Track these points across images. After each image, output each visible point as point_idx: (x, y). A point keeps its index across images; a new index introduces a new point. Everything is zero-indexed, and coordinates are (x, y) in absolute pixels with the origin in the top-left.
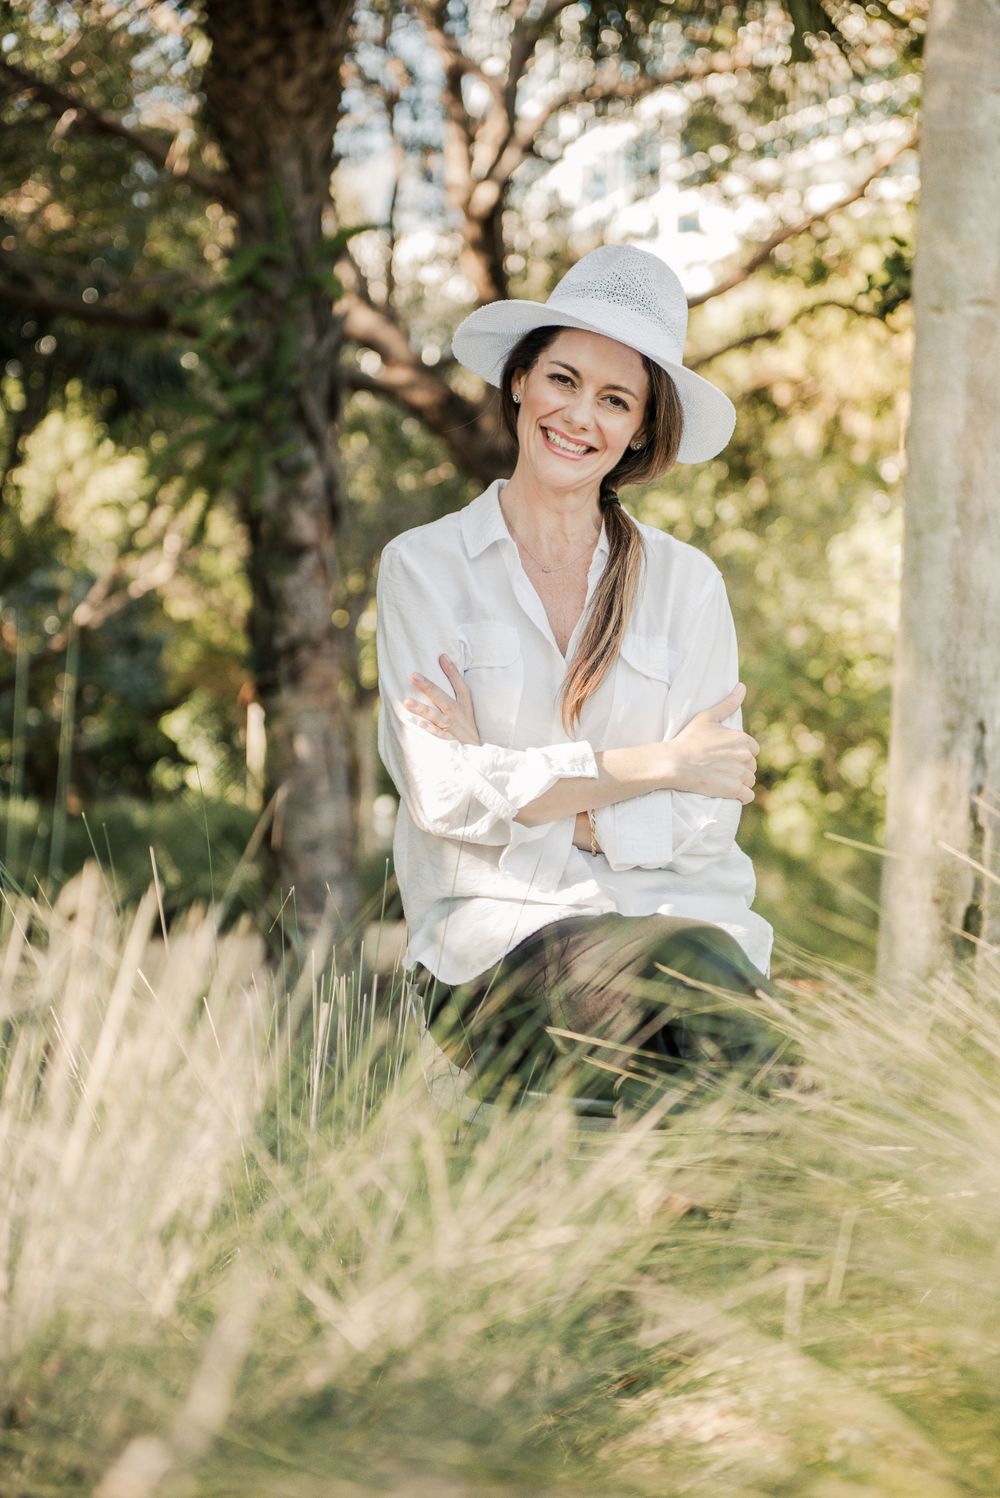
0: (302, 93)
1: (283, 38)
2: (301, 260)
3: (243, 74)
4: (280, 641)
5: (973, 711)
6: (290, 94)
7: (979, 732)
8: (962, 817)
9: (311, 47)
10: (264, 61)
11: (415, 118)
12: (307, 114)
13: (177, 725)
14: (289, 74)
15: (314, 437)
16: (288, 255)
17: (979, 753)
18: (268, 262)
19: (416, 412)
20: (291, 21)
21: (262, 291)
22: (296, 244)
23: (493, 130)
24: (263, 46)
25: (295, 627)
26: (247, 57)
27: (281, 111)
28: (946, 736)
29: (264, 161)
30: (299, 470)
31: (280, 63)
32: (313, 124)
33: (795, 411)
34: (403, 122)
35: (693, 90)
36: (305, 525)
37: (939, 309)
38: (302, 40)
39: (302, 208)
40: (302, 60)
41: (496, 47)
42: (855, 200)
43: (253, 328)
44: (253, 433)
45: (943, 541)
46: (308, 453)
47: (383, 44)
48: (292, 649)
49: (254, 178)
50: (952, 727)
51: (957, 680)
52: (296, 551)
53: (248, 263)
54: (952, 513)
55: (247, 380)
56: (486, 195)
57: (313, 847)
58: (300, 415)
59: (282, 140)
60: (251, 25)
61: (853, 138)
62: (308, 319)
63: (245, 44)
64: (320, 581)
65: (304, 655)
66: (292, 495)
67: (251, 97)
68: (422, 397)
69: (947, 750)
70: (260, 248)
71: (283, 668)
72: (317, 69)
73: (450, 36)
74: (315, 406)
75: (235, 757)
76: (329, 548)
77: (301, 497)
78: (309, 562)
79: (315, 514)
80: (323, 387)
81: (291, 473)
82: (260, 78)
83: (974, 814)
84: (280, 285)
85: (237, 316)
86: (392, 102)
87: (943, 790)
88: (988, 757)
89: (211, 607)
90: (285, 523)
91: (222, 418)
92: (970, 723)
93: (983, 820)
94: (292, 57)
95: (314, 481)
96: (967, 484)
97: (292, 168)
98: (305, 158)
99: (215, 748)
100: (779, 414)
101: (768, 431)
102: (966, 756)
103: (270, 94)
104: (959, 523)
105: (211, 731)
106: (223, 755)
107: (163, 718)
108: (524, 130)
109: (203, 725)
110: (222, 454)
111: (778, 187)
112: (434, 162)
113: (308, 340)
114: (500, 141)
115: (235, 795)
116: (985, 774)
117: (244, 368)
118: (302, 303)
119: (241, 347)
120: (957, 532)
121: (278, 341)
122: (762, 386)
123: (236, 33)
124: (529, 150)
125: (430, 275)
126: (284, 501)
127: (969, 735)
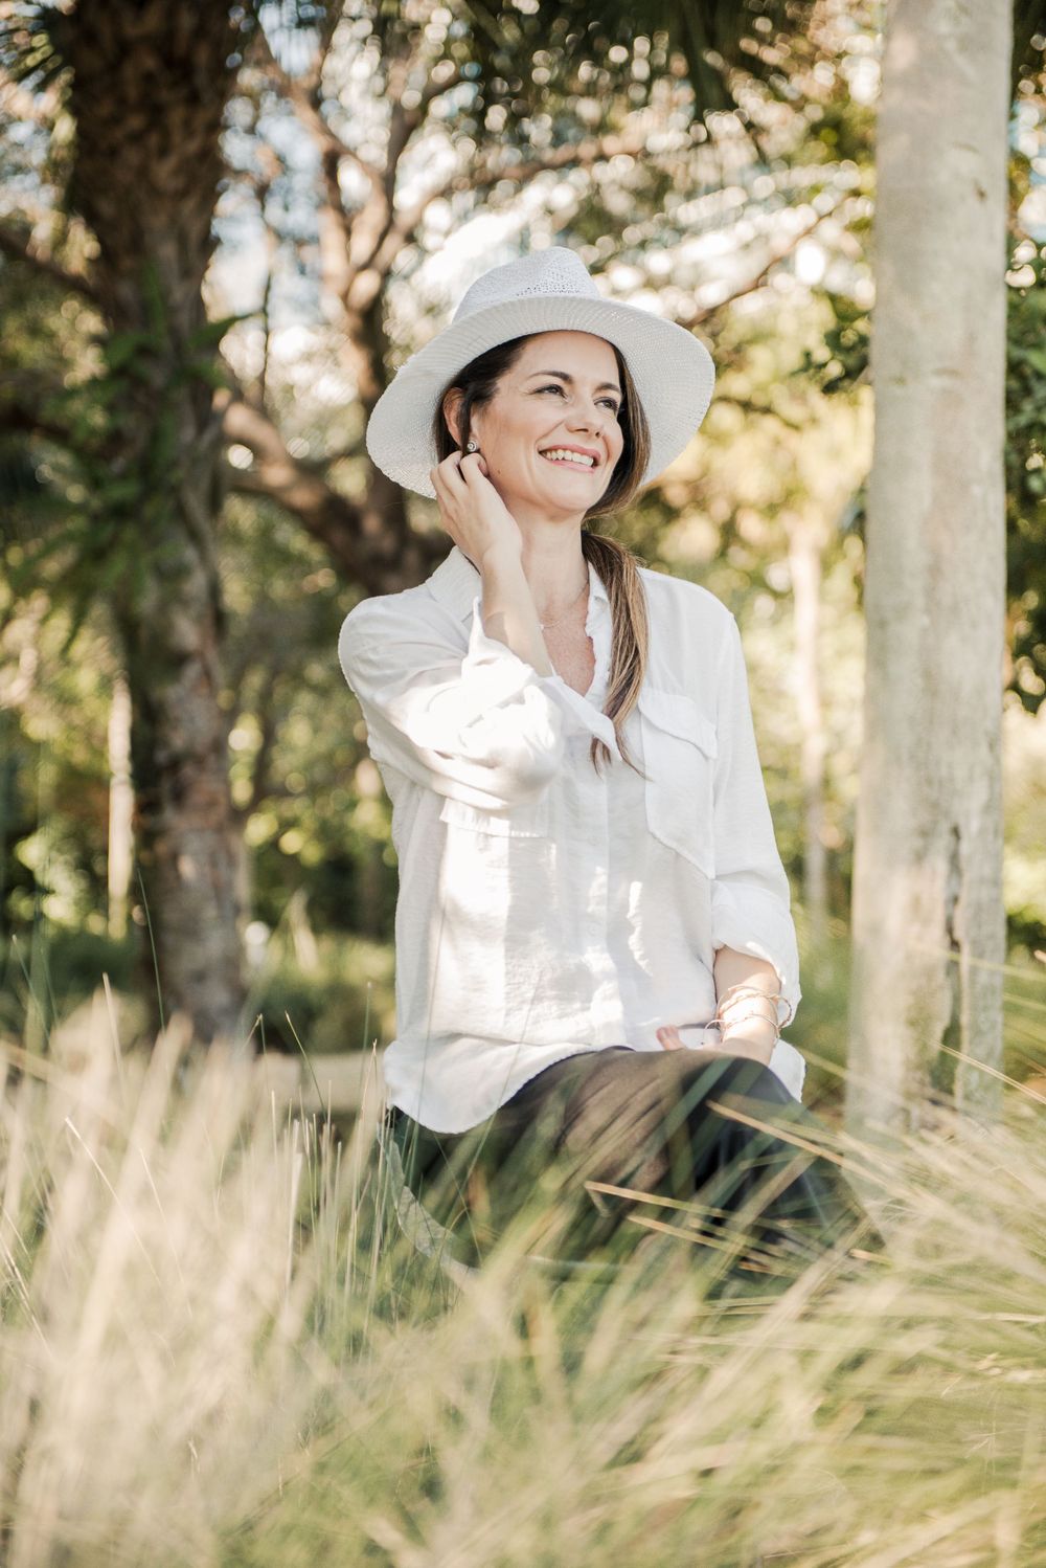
0: (177, 172)
1: (156, 114)
2: (179, 347)
3: (113, 153)
4: (161, 756)
5: (947, 814)
6: (165, 173)
7: (952, 839)
8: (937, 931)
9: (187, 124)
10: (137, 138)
11: (286, 208)
12: (183, 194)
13: (33, 852)
14: (164, 151)
15: (195, 537)
16: (166, 344)
17: (954, 860)
18: (144, 351)
19: (297, 514)
20: (165, 95)
21: (139, 382)
22: (174, 332)
23: (372, 218)
24: (135, 122)
25: (178, 740)
26: (119, 134)
27: (155, 192)
28: (918, 843)
29: (138, 245)
30: (179, 573)
31: (153, 140)
32: (189, 206)
33: (688, 511)
34: (274, 211)
35: (578, 177)
36: (188, 632)
37: (901, 381)
38: (176, 116)
39: (179, 294)
40: (177, 138)
41: (372, 132)
42: (750, 291)
43: (129, 422)
44: (130, 533)
45: (910, 632)
46: (190, 554)
47: (251, 130)
48: (175, 764)
49: (127, 263)
50: (925, 833)
51: (929, 782)
52: (177, 661)
53: (123, 351)
54: (919, 601)
55: (123, 477)
56: (366, 285)
57: (200, 977)
58: (181, 513)
59: (157, 221)
60: (122, 101)
61: (744, 230)
62: (188, 414)
63: (115, 120)
64: (204, 691)
65: (188, 771)
66: (173, 598)
67: (123, 175)
68: (303, 497)
69: (920, 857)
70: (133, 336)
71: (166, 786)
72: (193, 146)
73: (323, 121)
74: (195, 503)
75: (96, 885)
76: (212, 655)
77: (184, 602)
78: (192, 671)
79: (198, 620)
80: (205, 484)
81: (172, 575)
82: (132, 156)
83: (950, 930)
84: (157, 376)
85: (111, 409)
86: (262, 192)
87: (916, 904)
88: (963, 864)
89: (71, 727)
90: (168, 629)
91: (95, 518)
92: (944, 827)
93: (959, 934)
94: (166, 135)
95: (196, 584)
96: (935, 570)
97: (167, 251)
98: (182, 240)
99: (73, 874)
100: (671, 514)
101: (661, 532)
102: (941, 865)
103: (143, 172)
104: (928, 611)
105: (68, 857)
106: (83, 884)
107: (20, 843)
108: (404, 220)
109: (59, 850)
110: (96, 554)
111: (668, 281)
112: (308, 253)
113: (188, 433)
114: (380, 228)
115: (95, 924)
116: (960, 884)
117: (119, 464)
118: (181, 394)
119: (115, 439)
120: (925, 620)
121: (156, 436)
122: (655, 487)
123: (105, 109)
124: (410, 238)
125: (300, 374)
126: (164, 607)
127: (943, 842)
